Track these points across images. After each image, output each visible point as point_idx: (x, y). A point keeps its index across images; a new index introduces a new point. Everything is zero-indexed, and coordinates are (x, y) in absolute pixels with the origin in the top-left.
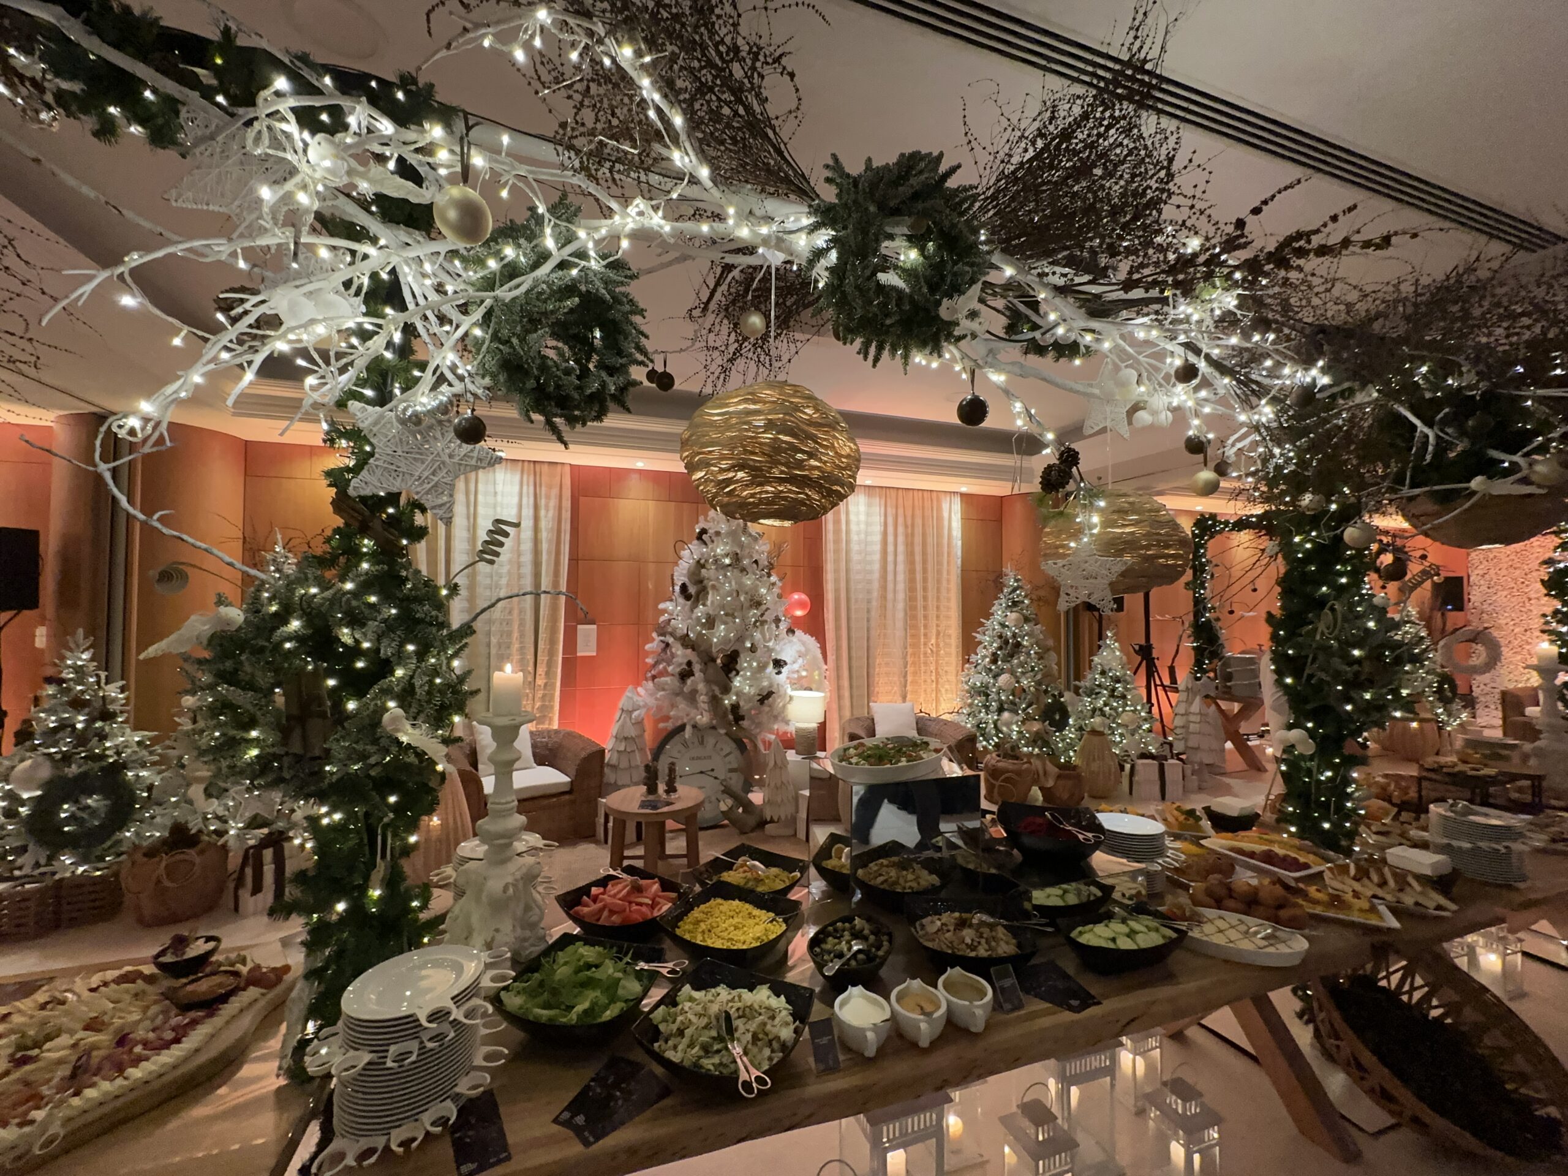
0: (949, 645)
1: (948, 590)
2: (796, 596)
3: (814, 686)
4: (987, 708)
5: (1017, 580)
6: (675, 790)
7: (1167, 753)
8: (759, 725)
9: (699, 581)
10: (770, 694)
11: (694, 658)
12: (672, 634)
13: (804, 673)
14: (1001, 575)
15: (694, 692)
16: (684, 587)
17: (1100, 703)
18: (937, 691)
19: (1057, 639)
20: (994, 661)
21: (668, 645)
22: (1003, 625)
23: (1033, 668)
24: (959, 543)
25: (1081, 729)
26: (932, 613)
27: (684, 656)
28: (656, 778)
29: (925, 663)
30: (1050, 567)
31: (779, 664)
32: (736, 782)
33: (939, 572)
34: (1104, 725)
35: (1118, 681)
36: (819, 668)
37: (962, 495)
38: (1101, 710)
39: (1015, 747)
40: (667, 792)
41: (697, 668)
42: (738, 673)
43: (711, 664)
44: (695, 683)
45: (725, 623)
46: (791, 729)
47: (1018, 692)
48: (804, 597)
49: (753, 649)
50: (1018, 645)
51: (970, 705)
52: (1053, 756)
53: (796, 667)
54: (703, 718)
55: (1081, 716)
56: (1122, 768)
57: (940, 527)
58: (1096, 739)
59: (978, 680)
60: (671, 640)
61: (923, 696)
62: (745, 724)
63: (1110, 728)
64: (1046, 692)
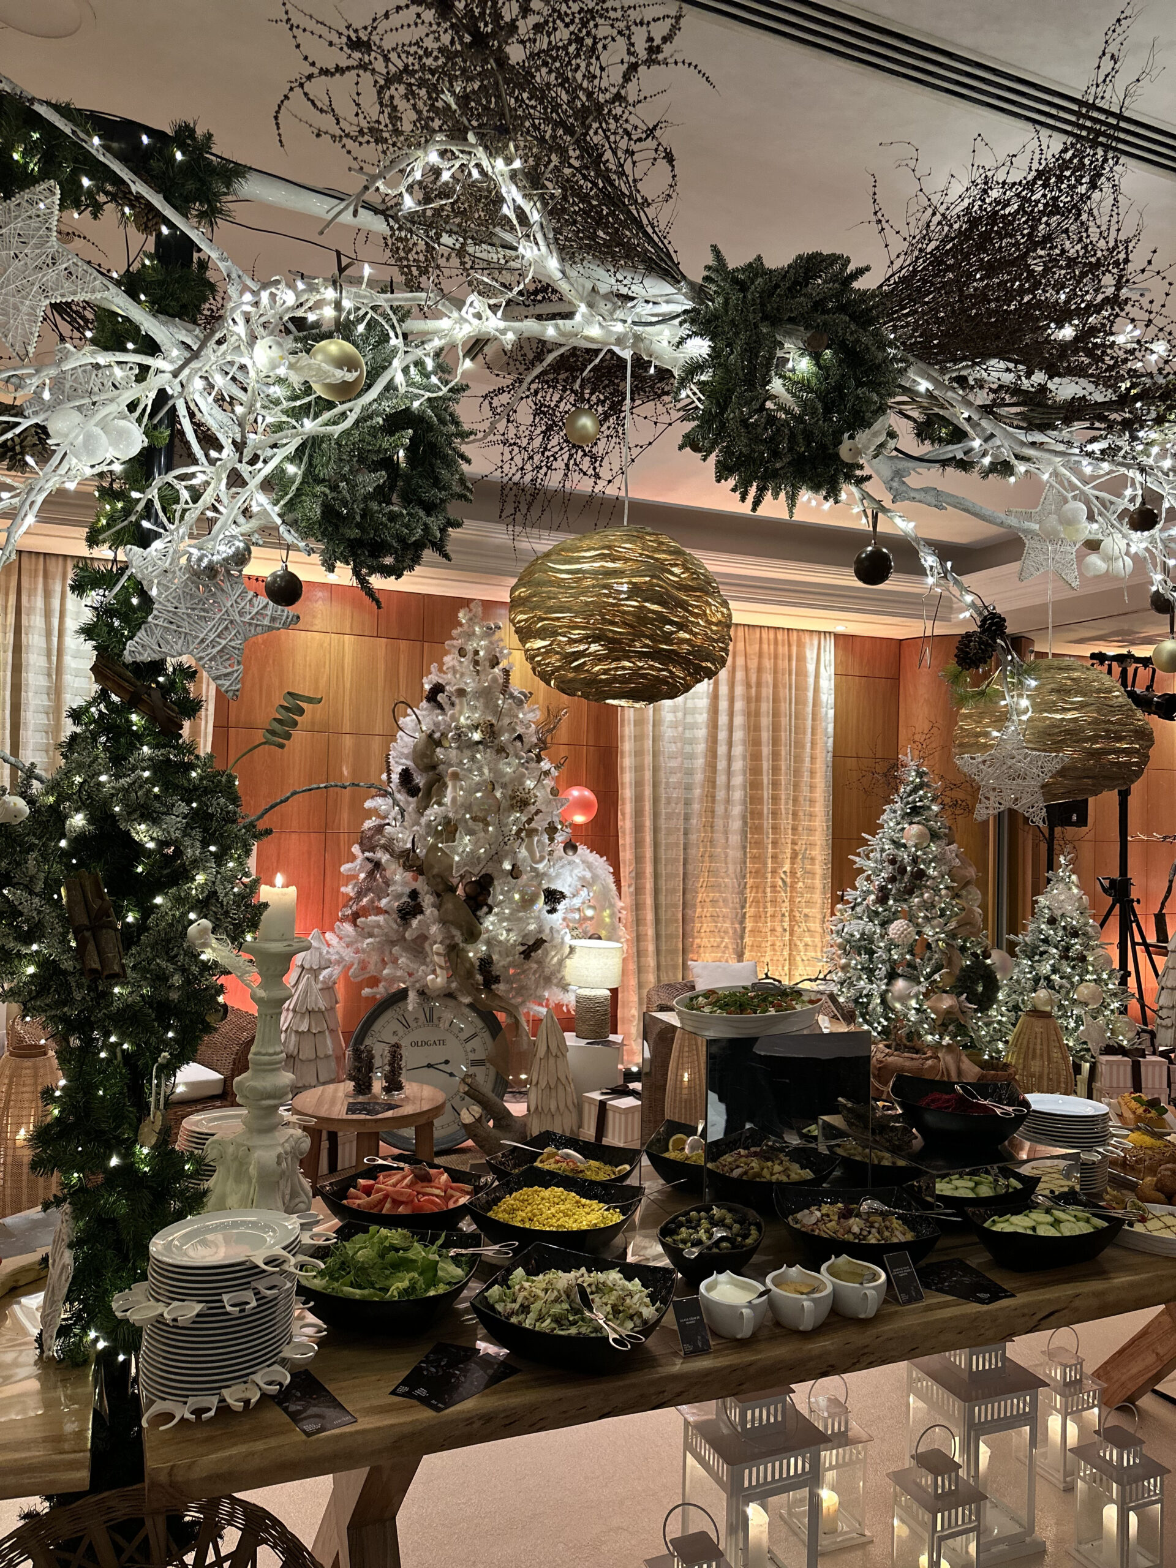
0: (813, 874)
1: (812, 787)
2: (575, 793)
3: (603, 933)
4: (870, 972)
5: (920, 774)
6: (400, 1088)
7: (1146, 1045)
8: (521, 990)
9: (431, 767)
10: (539, 943)
11: (421, 885)
12: (386, 848)
13: (590, 913)
14: (896, 765)
15: (423, 938)
16: (406, 775)
17: (1046, 968)
18: (792, 945)
19: (983, 867)
20: (882, 899)
21: (377, 865)
22: (896, 844)
23: (943, 910)
24: (831, 713)
25: (1016, 1008)
26: (786, 822)
27: (405, 883)
28: (370, 1068)
29: (774, 902)
30: (966, 762)
31: (553, 897)
32: (484, 1079)
33: (798, 759)
34: (1050, 1002)
35: (1075, 934)
36: (612, 906)
37: (837, 636)
38: (1047, 979)
39: (914, 1035)
40: (387, 1090)
41: (427, 901)
42: (490, 912)
43: (447, 897)
44: (425, 925)
45: (471, 833)
46: (569, 1000)
47: (920, 947)
48: (587, 793)
49: (515, 873)
50: (921, 875)
51: (844, 968)
52: (972, 1048)
53: (577, 902)
54: (437, 980)
55: (1016, 988)
56: (1077, 1069)
57: (801, 688)
58: (1038, 1025)
59: (856, 928)
60: (384, 857)
61: (769, 953)
62: (501, 988)
63: (1061, 1007)
64: (963, 949)
